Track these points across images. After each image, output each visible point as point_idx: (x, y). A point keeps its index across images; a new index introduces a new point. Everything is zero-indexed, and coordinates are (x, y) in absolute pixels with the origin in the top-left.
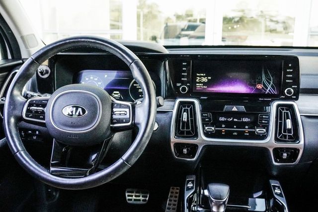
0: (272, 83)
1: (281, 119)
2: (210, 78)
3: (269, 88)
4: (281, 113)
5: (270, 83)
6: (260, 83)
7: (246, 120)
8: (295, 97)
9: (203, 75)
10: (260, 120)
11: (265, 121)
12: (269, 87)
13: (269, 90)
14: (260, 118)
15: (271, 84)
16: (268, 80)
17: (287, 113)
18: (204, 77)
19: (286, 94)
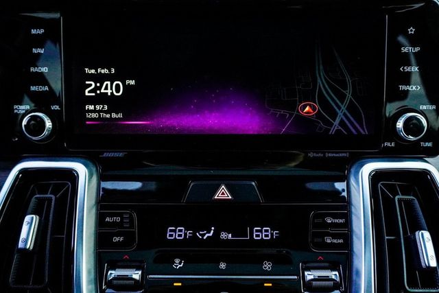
0: (349, 96)
1: (393, 230)
2: (132, 82)
3: (340, 115)
4: (389, 204)
5: (342, 97)
6: (308, 97)
7: (263, 234)
8: (429, 144)
9: (105, 71)
10: (315, 235)
11: (334, 236)
12: (342, 112)
13: (342, 123)
14: (316, 226)
15: (347, 101)
16: (338, 87)
17: (409, 204)
18: (111, 78)
19: (403, 134)
